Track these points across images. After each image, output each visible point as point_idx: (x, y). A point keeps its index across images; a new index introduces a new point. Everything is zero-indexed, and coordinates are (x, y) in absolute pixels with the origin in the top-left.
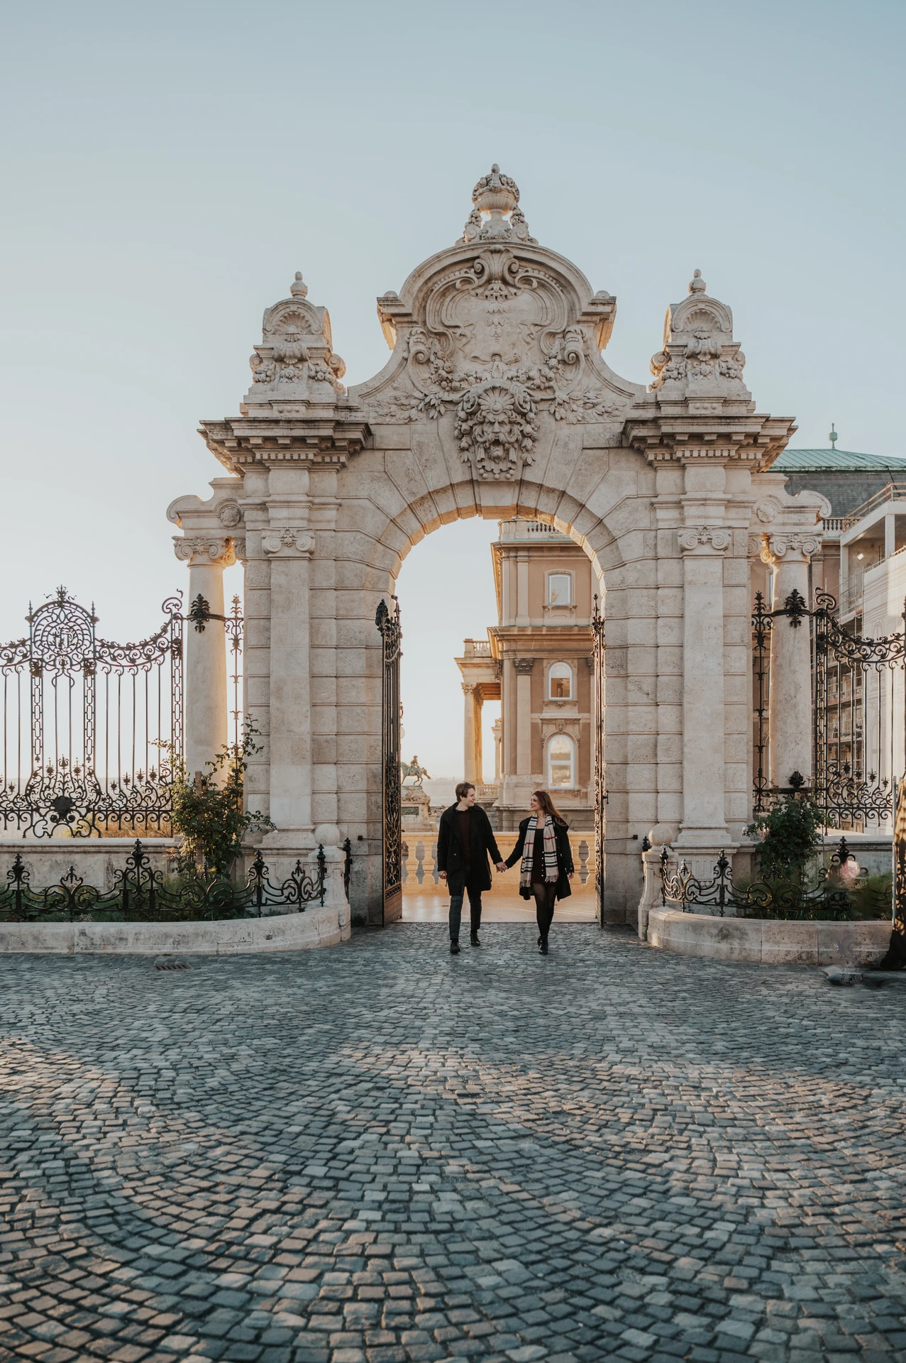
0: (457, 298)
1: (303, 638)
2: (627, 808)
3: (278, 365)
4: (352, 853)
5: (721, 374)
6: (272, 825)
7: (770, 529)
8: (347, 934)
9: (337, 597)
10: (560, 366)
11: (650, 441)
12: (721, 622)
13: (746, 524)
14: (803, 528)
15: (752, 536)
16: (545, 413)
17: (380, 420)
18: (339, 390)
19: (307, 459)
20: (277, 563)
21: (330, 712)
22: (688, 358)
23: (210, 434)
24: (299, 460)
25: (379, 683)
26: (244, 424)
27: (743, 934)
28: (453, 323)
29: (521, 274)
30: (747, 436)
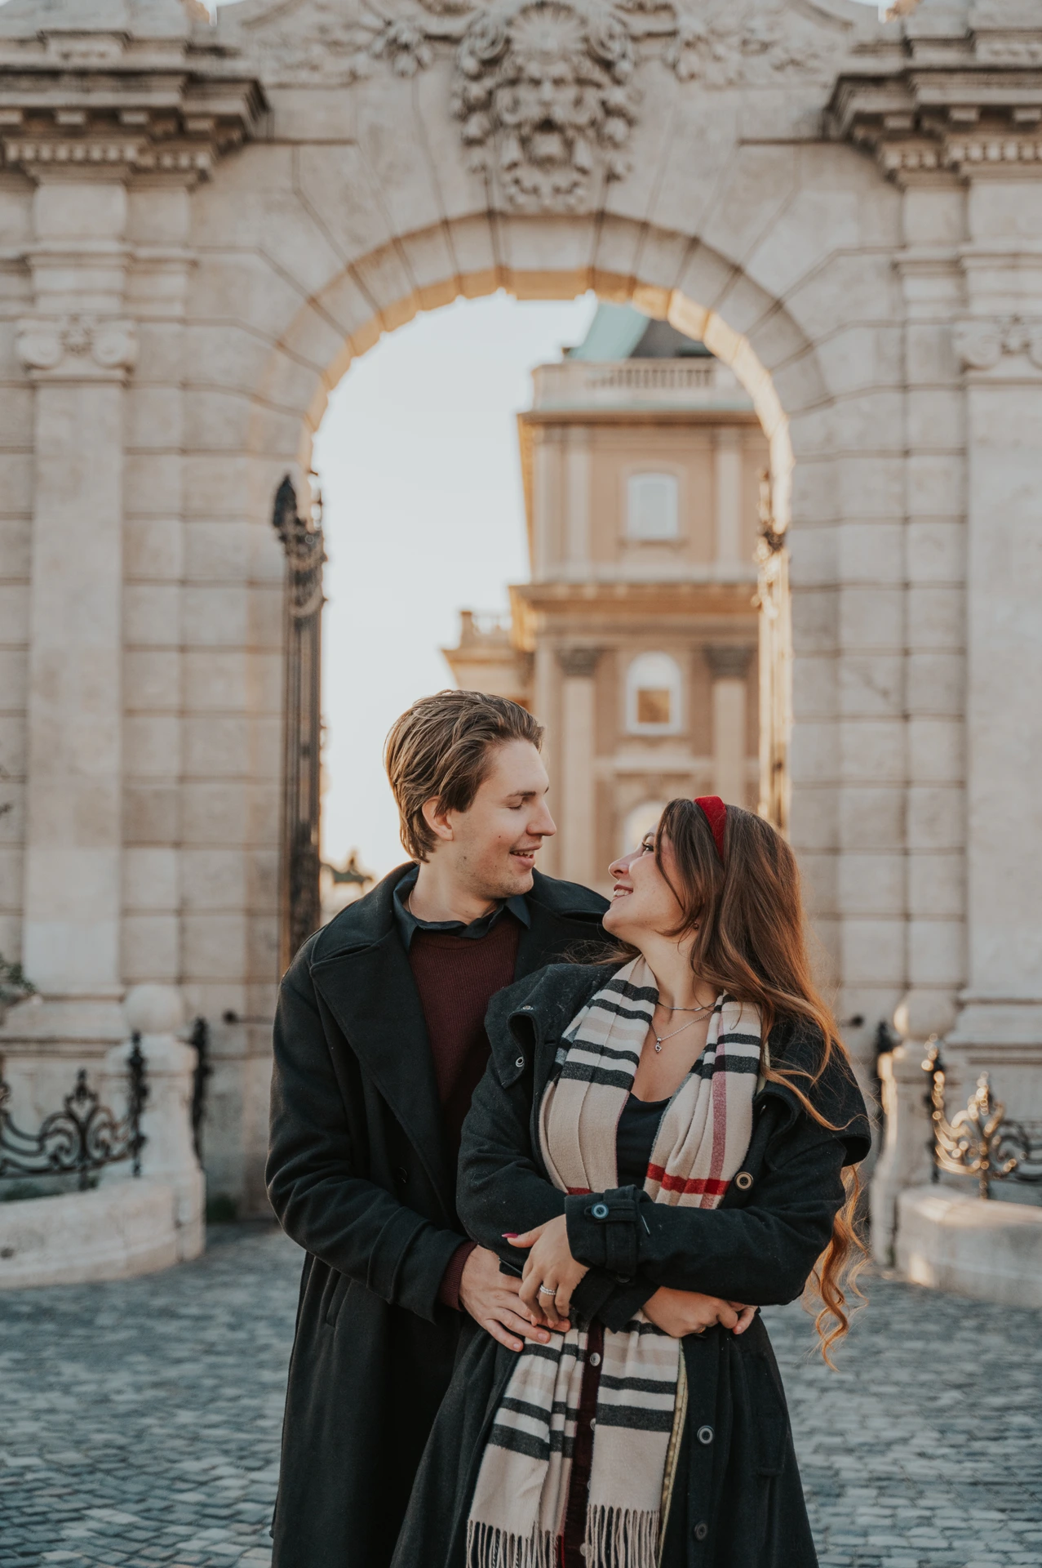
1: (108, 561)
2: (839, 954)
4: (209, 1051)
6: (29, 986)
9: (185, 469)
11: (892, 123)
16: (655, 66)
17: (286, 77)
18: (195, 12)
19: (121, 161)
20: (50, 391)
21: (164, 732)
24: (104, 163)
25: (275, 664)
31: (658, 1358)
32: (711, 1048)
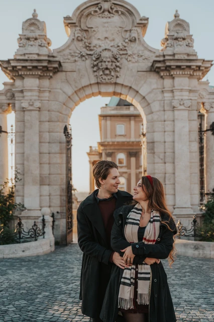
0: (92, 18)
1: (37, 139)
3: (27, 41)
4: (55, 218)
5: (187, 45)
6: (25, 208)
7: (204, 100)
8: (53, 249)
9: (49, 124)
10: (129, 42)
11: (162, 68)
12: (188, 133)
13: (196, 98)
15: (198, 103)
16: (124, 59)
17: (64, 61)
18: (49, 50)
19: (38, 74)
20: (27, 112)
21: (46, 167)
22: (174, 40)
23: (2, 65)
24: (35, 75)
25: (64, 155)
26: (15, 61)
27: (203, 248)
28: (91, 26)
29: (115, 9)
30: (197, 66)
31: (147, 269)
32: (152, 218)
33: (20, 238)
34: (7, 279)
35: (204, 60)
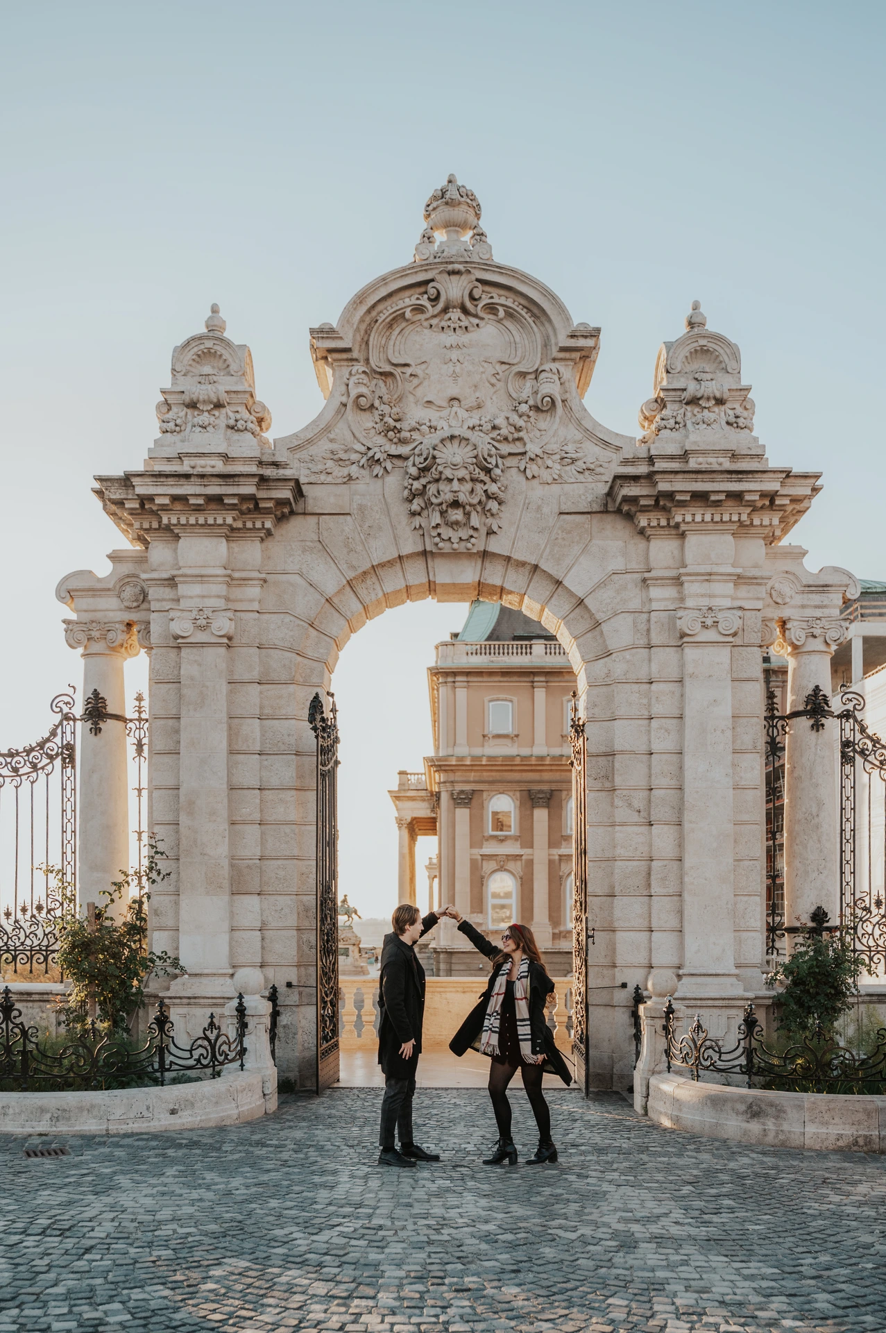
0: (407, 331)
1: (219, 740)
2: (614, 950)
3: (189, 411)
4: (279, 1002)
5: (728, 423)
6: (182, 968)
7: (786, 613)
8: (273, 1104)
9: (261, 693)
10: (531, 413)
11: (643, 502)
12: (729, 723)
13: (759, 605)
14: (826, 612)
15: (765, 621)
16: (514, 471)
17: (313, 479)
18: (263, 443)
19: (224, 524)
20: (188, 650)
21: (252, 832)
22: (687, 404)
23: (106, 493)
24: (215, 525)
25: (311, 798)
26: (148, 480)
27: (779, 1112)
28: (402, 361)
29: (485, 300)
30: (763, 495)
33: (163, 1069)
34: (112, 1208)
35: (788, 474)
